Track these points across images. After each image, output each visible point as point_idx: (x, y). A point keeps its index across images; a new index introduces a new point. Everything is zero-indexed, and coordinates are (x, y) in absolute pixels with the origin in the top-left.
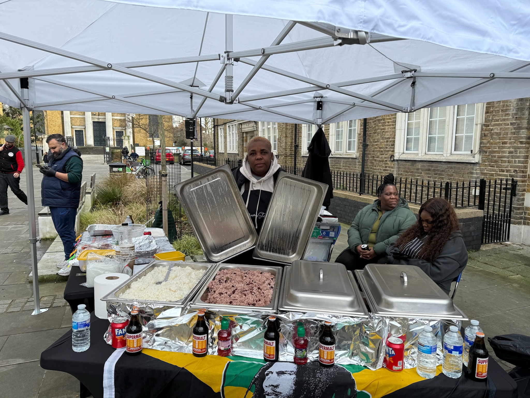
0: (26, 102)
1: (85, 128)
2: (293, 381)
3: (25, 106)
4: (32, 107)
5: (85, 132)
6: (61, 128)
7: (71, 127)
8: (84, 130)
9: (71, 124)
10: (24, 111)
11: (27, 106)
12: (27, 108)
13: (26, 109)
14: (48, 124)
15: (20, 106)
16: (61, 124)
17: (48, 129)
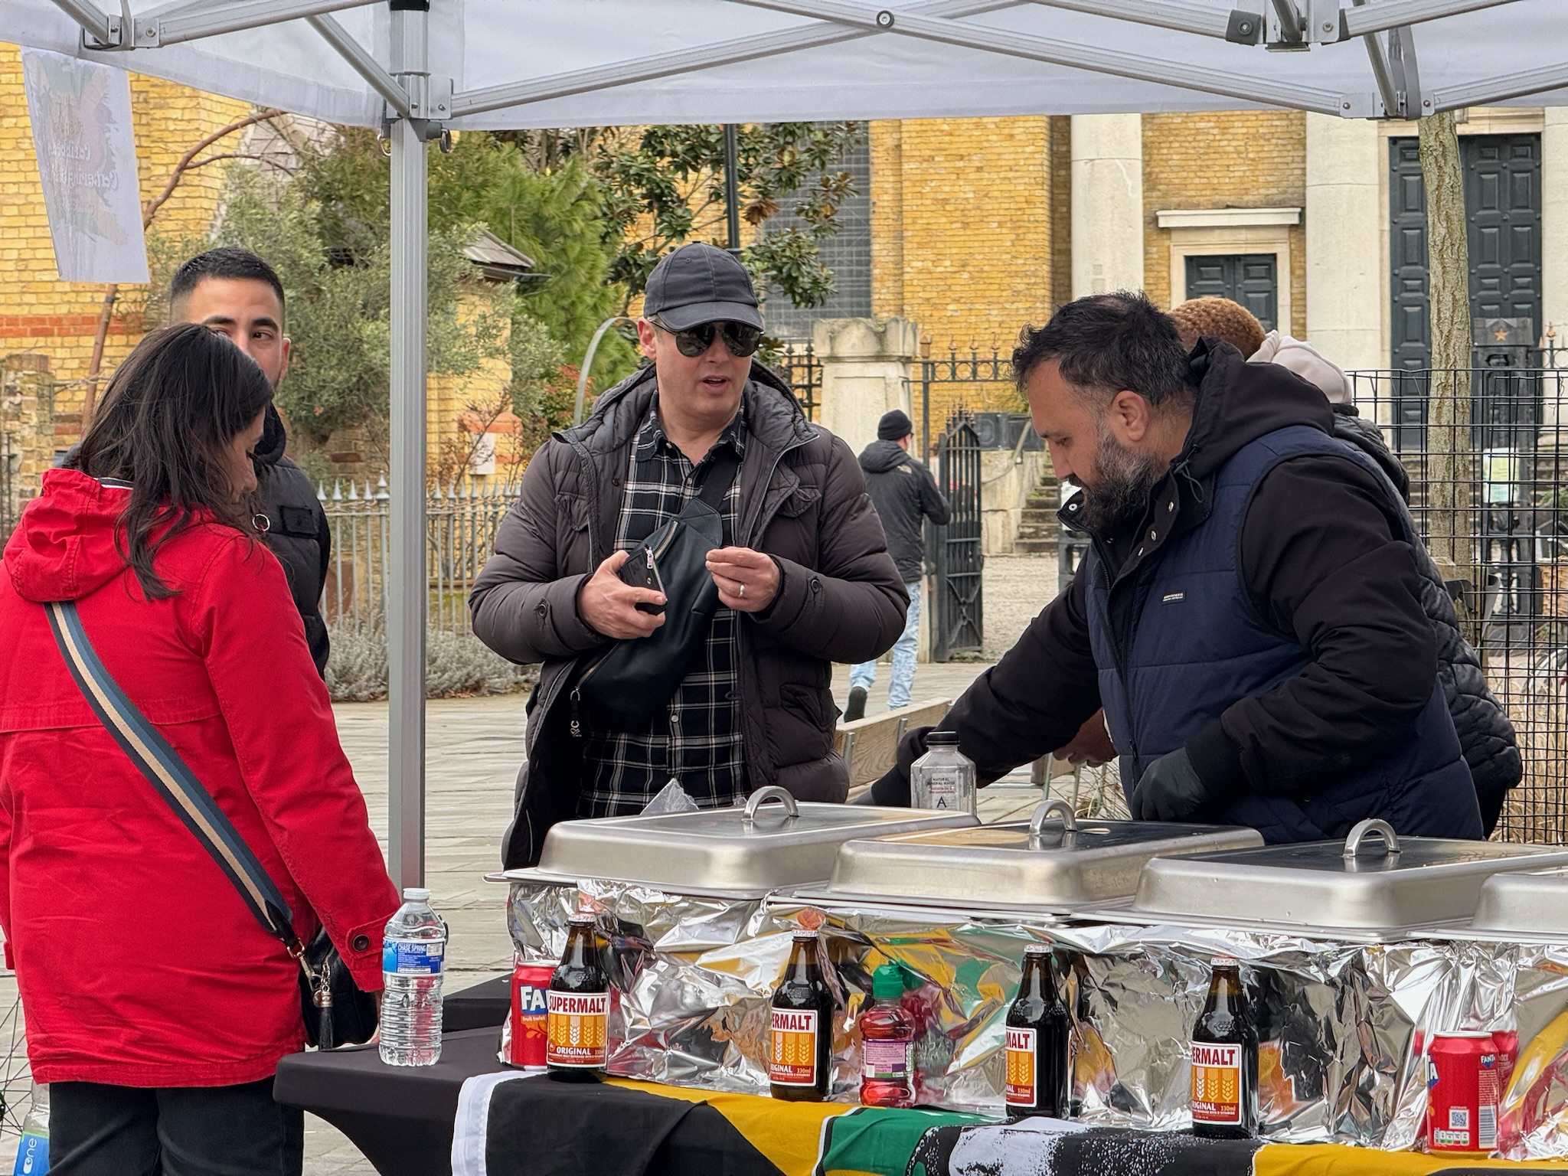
0: (411, 92)
1: (1298, 228)
2: (1047, 1150)
3: (404, 114)
4: (439, 115)
5: (1299, 273)
6: (1040, 236)
7: (1151, 221)
8: (1282, 251)
9: (1150, 181)
10: (401, 142)
11: (414, 114)
12: (412, 120)
13: (407, 126)
14: (910, 202)
15: (379, 114)
16: (1042, 194)
17: (900, 263)
